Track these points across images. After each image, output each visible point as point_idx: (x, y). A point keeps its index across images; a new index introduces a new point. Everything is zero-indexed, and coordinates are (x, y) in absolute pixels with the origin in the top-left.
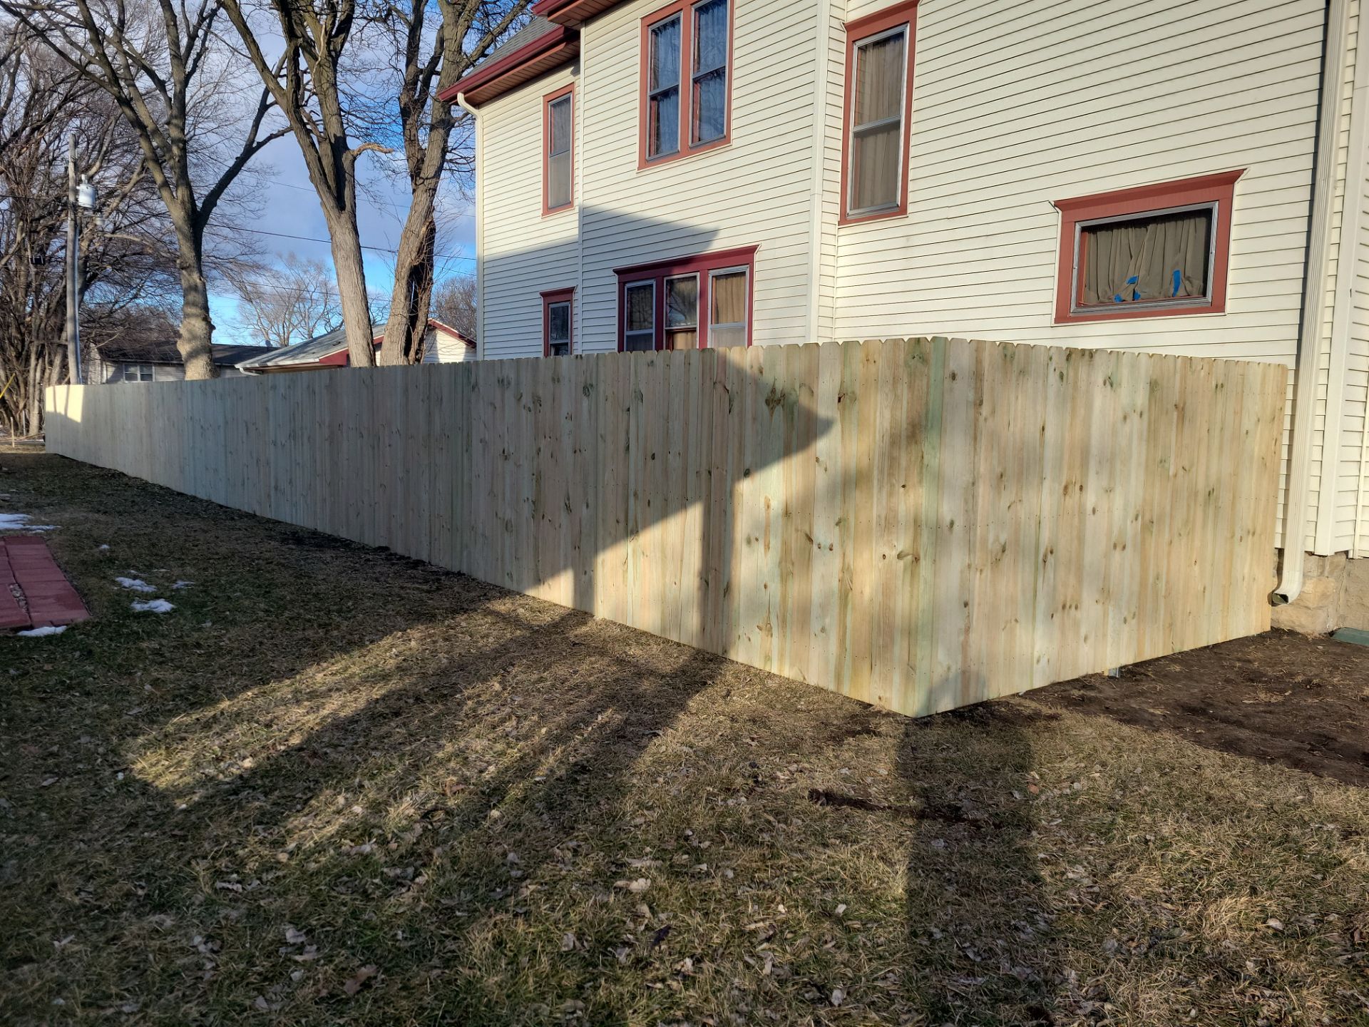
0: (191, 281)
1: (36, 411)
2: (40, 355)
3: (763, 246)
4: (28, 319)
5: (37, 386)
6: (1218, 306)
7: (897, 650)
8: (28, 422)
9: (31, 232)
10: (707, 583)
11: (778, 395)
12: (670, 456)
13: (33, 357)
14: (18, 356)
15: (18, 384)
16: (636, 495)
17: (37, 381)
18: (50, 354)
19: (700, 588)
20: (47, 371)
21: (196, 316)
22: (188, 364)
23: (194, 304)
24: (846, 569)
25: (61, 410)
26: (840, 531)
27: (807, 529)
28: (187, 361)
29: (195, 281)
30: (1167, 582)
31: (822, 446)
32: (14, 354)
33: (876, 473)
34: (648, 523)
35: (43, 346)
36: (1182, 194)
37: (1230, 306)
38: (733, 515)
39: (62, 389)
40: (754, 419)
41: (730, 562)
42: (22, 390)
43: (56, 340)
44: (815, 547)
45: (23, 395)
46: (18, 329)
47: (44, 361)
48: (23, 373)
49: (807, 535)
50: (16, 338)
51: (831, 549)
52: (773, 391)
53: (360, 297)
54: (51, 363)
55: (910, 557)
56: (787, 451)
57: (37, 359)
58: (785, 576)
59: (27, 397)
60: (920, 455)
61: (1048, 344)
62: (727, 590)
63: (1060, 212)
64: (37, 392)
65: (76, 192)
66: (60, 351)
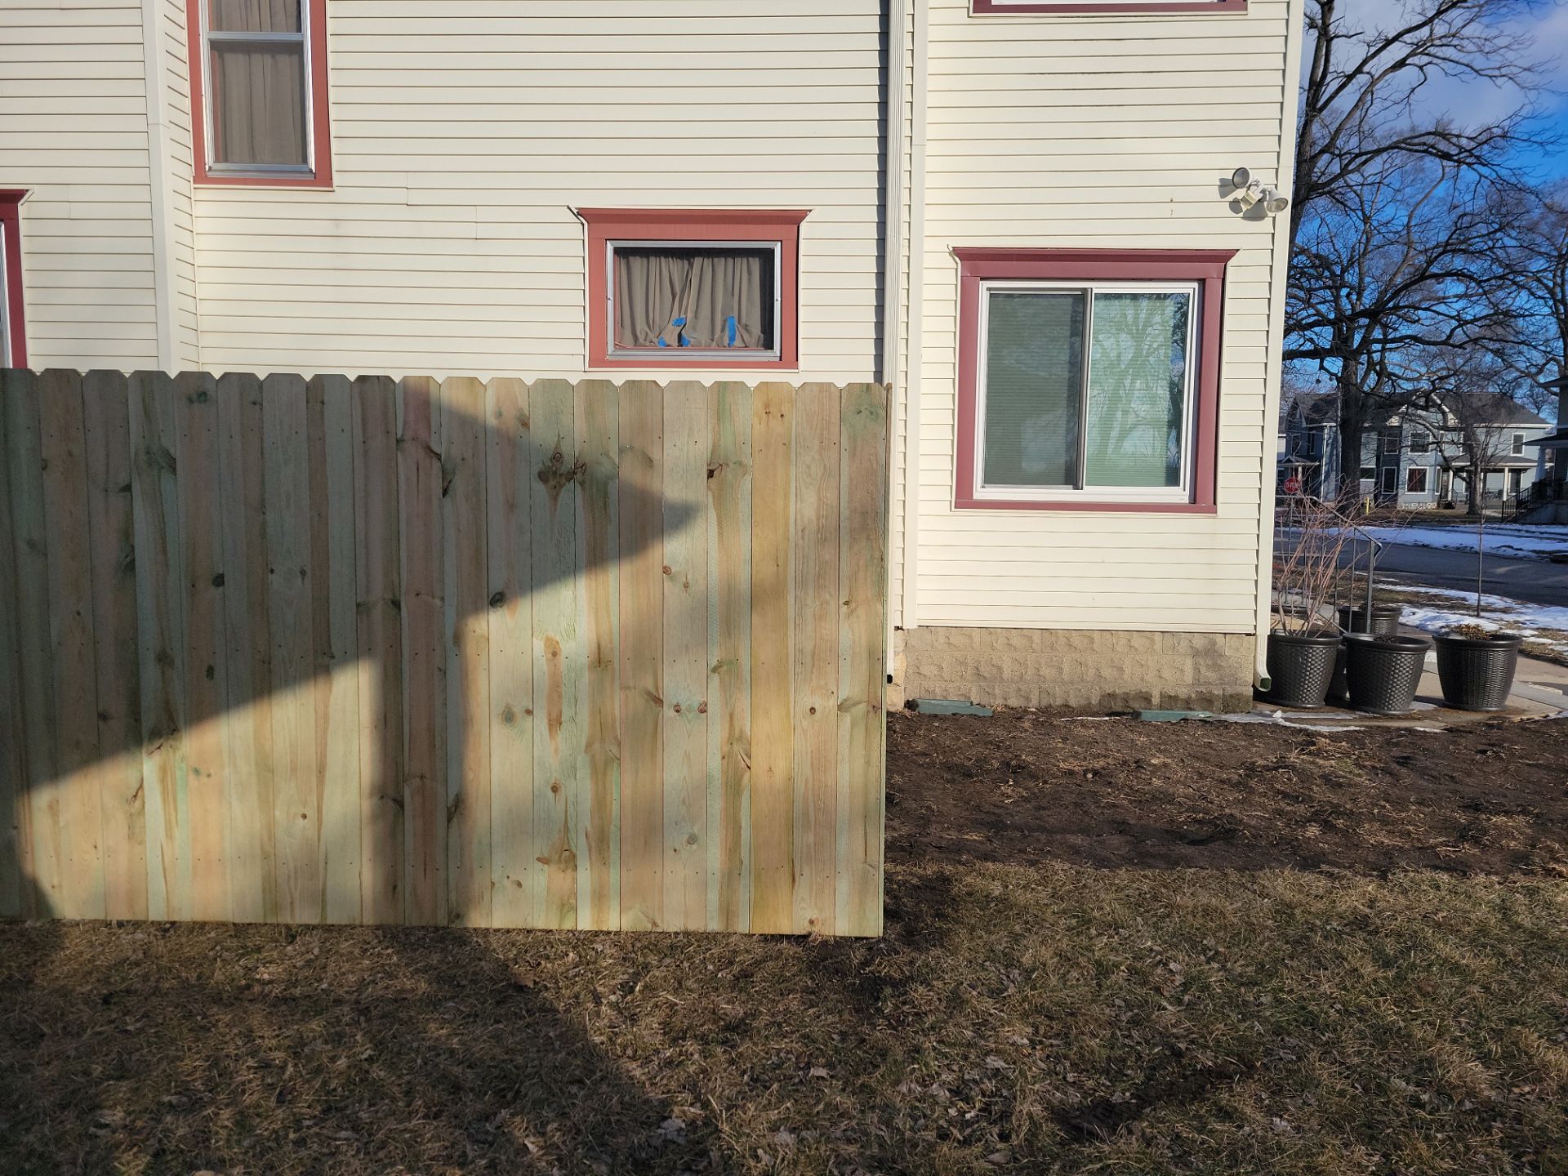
3: (36, 193)
7: (842, 844)
10: (399, 803)
11: (568, 464)
12: (276, 580)
16: (164, 659)
19: (376, 817)
24: (736, 738)
26: (722, 681)
27: (649, 684)
31: (675, 549)
33: (791, 584)
34: (203, 711)
38: (464, 675)
40: (511, 506)
41: (461, 759)
44: (669, 712)
49: (649, 694)
51: (703, 711)
52: (557, 457)
55: (862, 707)
56: (596, 559)
58: (601, 768)
60: (877, 554)
62: (457, 808)
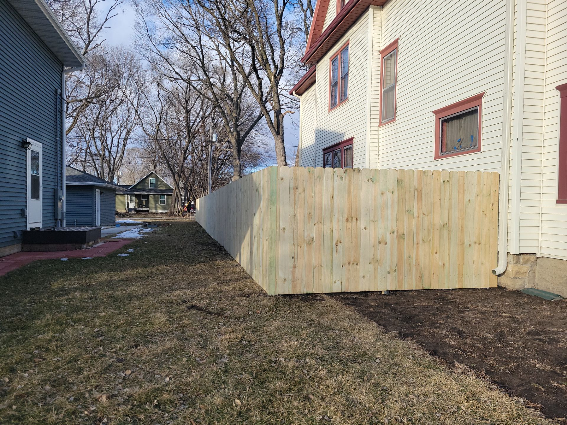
3: (356, 137)
6: (479, 150)
21: (237, 175)
23: (237, 171)
29: (237, 163)
30: (417, 259)
36: (468, 104)
37: (483, 149)
61: (432, 169)
63: (435, 115)
65: (212, 136)
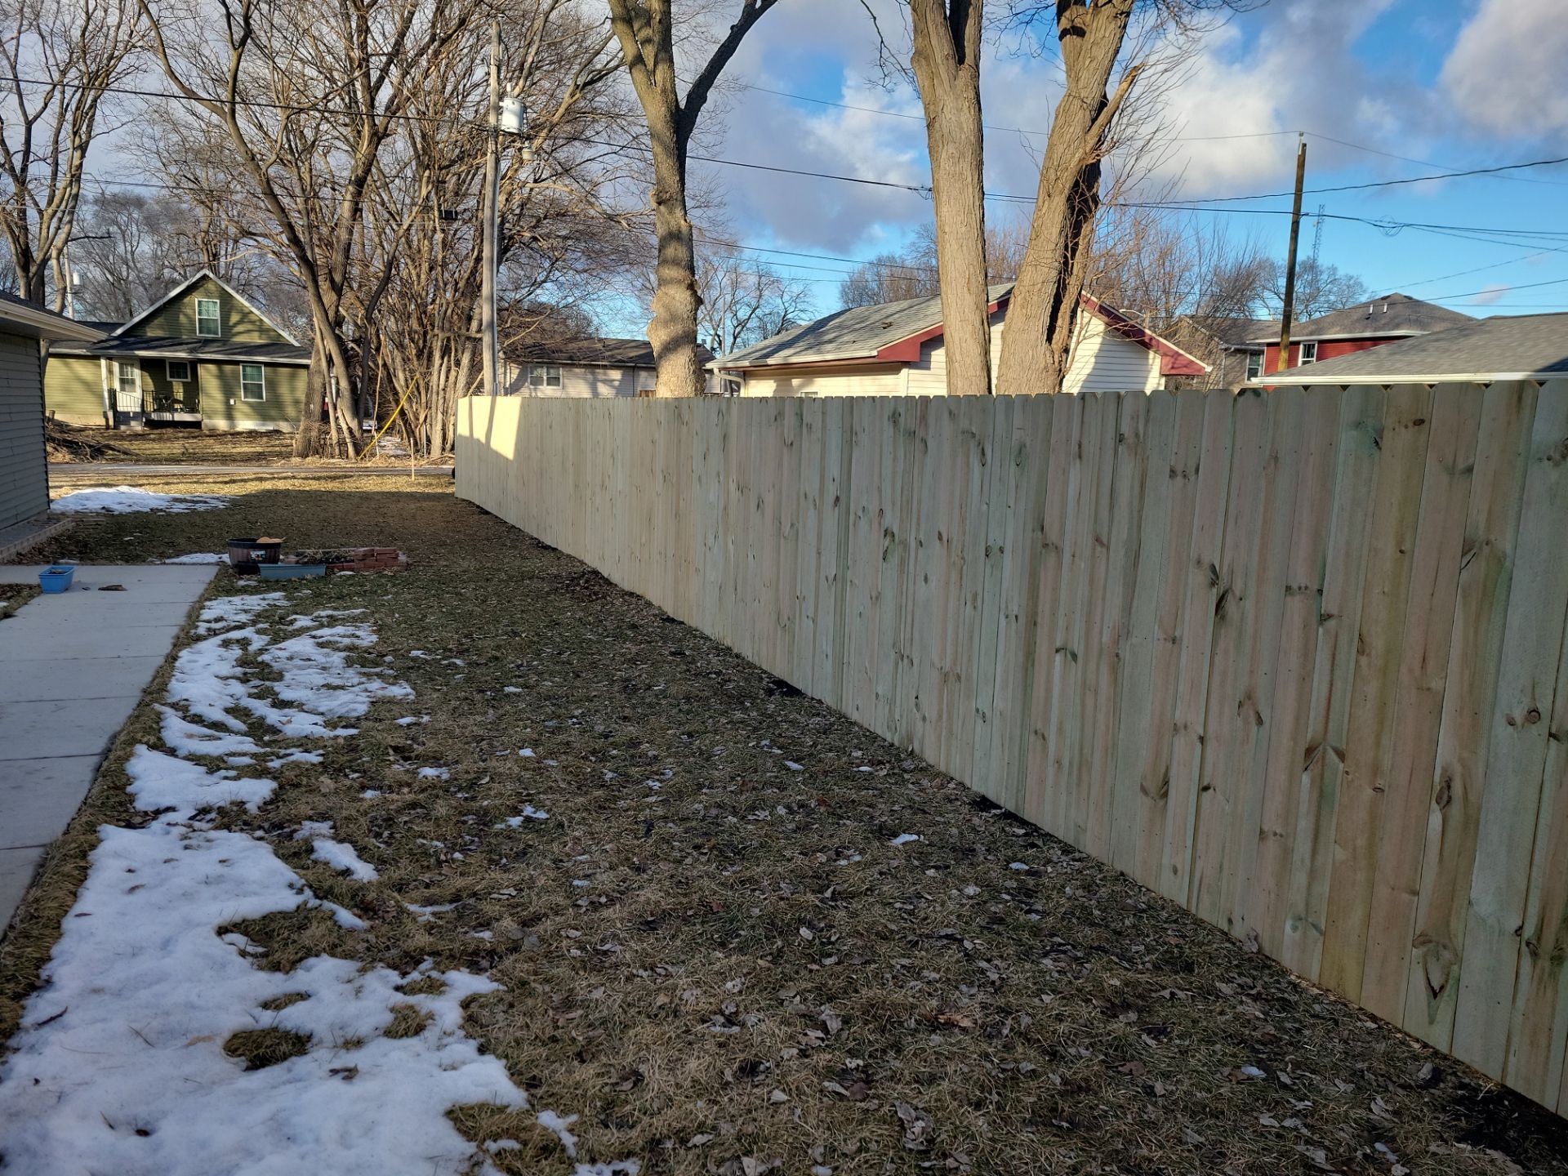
0: (673, 223)
1: (439, 427)
2: (445, 351)
4: (430, 307)
5: (441, 393)
8: (429, 440)
9: (438, 181)
13: (437, 355)
14: (420, 354)
15: (418, 389)
17: (441, 387)
18: (456, 351)
20: (453, 373)
21: (679, 282)
22: (663, 362)
23: (675, 262)
25: (480, 434)
28: (660, 357)
29: (678, 224)
32: (414, 352)
35: (449, 339)
39: (482, 402)
42: (424, 400)
43: (463, 331)
45: (424, 405)
46: (420, 320)
47: (449, 361)
48: (424, 375)
50: (416, 332)
53: (975, 232)
54: (458, 364)
57: (442, 358)
59: (428, 407)
64: (441, 402)
65: (499, 110)
66: (469, 345)
